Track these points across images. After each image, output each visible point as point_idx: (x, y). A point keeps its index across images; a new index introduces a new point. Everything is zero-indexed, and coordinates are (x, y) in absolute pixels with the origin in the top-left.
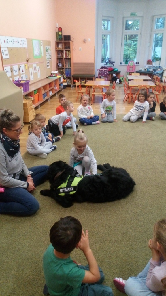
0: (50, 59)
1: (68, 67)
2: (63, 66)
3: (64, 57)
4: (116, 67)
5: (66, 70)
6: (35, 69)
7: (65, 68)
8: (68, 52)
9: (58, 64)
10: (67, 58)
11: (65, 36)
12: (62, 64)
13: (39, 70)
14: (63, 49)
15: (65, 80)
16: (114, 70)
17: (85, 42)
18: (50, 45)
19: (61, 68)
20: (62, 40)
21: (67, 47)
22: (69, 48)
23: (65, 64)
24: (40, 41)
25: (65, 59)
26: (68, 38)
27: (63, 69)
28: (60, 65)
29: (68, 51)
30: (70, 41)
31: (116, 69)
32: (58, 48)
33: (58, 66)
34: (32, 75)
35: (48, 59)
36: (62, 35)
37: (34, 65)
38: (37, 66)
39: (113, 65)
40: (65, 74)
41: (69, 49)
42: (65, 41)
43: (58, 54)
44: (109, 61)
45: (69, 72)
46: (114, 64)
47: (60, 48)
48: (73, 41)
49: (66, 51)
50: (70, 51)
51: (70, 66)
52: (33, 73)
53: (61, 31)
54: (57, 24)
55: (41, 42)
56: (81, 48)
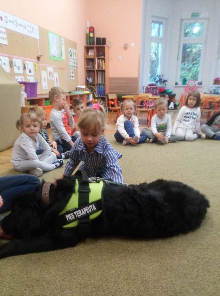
0: (75, 68)
1: (100, 83)
2: (94, 80)
3: (96, 68)
4: (170, 87)
5: (98, 86)
6: (50, 74)
7: (97, 84)
8: (102, 61)
9: (88, 78)
10: (100, 69)
11: (98, 39)
12: (92, 78)
13: (57, 78)
14: (94, 57)
15: (96, 100)
16: (167, 92)
17: (126, 48)
18: (76, 48)
19: (91, 84)
20: (94, 45)
21: (101, 54)
22: (104, 55)
23: (98, 78)
24: (60, 37)
25: (98, 71)
26: (102, 42)
27: (93, 85)
28: (90, 80)
29: (102, 59)
30: (105, 46)
31: (170, 91)
32: (88, 56)
33: (87, 81)
34: (46, 83)
35: (72, 67)
36: (94, 37)
37: (50, 69)
38: (55, 71)
39: (166, 85)
40: (97, 92)
41: (103, 57)
42: (98, 46)
43: (88, 64)
44: (160, 79)
45: (103, 89)
46: (166, 83)
47: (91, 56)
48: (110, 46)
49: (99, 59)
50: (104, 59)
51: (105, 82)
52: (48, 79)
53: (93, 32)
54: (88, 23)
55: (63, 39)
56: (120, 57)
